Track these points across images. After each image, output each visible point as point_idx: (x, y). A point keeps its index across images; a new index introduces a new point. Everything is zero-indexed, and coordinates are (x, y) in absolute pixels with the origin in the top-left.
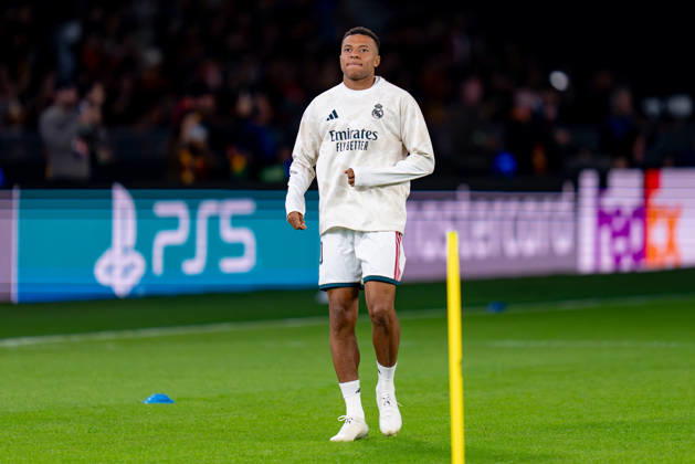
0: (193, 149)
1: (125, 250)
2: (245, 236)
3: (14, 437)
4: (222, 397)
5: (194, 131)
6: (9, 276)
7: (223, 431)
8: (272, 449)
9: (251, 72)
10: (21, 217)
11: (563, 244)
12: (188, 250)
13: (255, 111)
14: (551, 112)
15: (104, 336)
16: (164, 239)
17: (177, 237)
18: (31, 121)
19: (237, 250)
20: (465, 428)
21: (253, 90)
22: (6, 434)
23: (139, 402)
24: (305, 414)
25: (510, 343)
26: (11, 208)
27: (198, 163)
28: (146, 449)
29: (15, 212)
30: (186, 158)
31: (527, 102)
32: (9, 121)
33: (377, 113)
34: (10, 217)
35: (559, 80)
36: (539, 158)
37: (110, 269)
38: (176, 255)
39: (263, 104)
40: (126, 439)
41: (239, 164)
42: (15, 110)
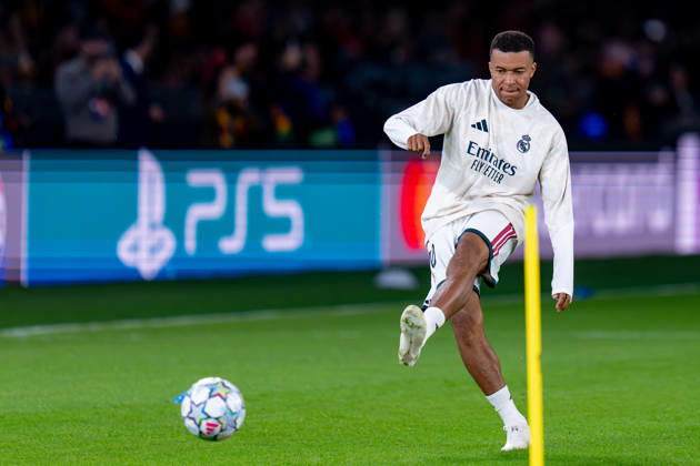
0: (232, 107)
1: (153, 226)
2: (291, 209)
3: (23, 442)
4: (263, 395)
5: (233, 87)
6: (18, 249)
7: (264, 434)
8: (322, 456)
9: (300, 21)
10: (32, 180)
11: (660, 220)
12: (225, 225)
13: (304, 64)
14: (646, 67)
15: (128, 325)
16: (198, 212)
17: (213, 210)
18: (45, 76)
19: (282, 226)
20: (545, 432)
21: (303, 40)
22: (14, 437)
23: (168, 402)
24: (360, 416)
25: (599, 334)
26: (20, 169)
27: (239, 124)
28: (175, 456)
29: (26, 175)
30: (224, 119)
31: (619, 55)
32: (17, 76)
33: (524, 145)
34: (20, 180)
35: (656, 29)
36: (632, 121)
37: (135, 248)
38: (212, 231)
39: (313, 56)
40: (152, 444)
41: (284, 126)
42: (25, 63)
